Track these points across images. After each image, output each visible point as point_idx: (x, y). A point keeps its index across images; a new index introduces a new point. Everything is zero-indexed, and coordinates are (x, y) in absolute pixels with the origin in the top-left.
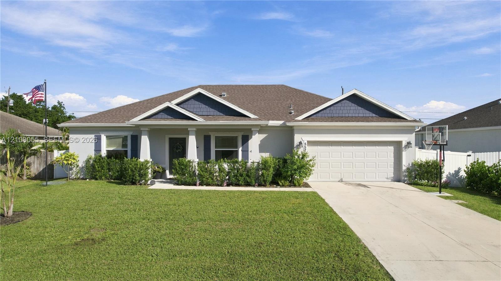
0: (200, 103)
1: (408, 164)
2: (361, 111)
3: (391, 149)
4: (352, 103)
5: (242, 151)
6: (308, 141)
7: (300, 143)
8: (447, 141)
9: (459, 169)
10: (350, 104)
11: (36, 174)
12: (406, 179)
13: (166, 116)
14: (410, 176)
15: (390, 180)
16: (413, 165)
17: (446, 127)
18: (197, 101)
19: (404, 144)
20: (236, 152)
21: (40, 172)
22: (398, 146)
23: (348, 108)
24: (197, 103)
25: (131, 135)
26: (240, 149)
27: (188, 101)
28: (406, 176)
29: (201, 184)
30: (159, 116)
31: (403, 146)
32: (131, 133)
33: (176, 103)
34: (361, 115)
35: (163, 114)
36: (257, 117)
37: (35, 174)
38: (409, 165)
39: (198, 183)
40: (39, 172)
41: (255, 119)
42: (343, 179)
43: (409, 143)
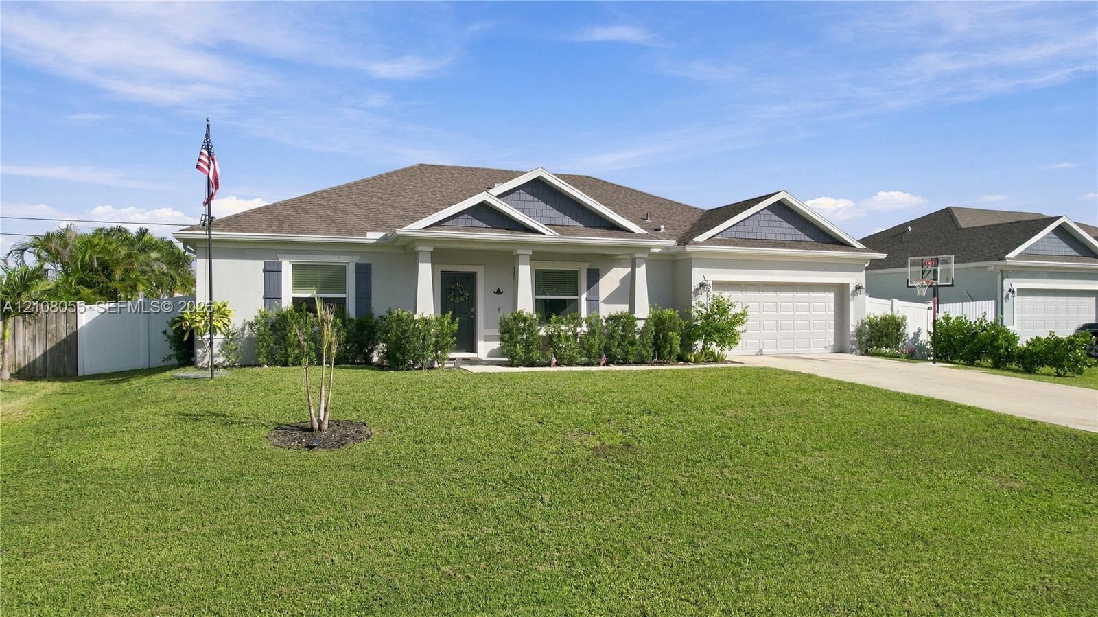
0: (537, 200)
1: (856, 323)
2: (788, 231)
3: (830, 297)
4: (776, 215)
5: (587, 300)
6: (713, 281)
7: (702, 285)
8: (953, 280)
9: (919, 331)
10: (773, 217)
11: (22, 366)
12: (854, 347)
13: (476, 222)
14: (860, 343)
15: (829, 351)
16: (863, 323)
17: (950, 258)
18: (529, 194)
19: (852, 288)
20: (574, 304)
21: (35, 361)
22: (841, 293)
23: (771, 224)
24: (530, 197)
25: (356, 264)
26: (584, 297)
27: (512, 193)
28: (853, 343)
29: (557, 364)
30: (460, 221)
31: (850, 293)
32: (356, 259)
33: (498, 194)
34: (789, 238)
35: (470, 217)
36: (646, 232)
37: (19, 365)
38: (858, 323)
39: (554, 360)
40: (32, 359)
41: (640, 236)
42: (763, 350)
43: (858, 288)
